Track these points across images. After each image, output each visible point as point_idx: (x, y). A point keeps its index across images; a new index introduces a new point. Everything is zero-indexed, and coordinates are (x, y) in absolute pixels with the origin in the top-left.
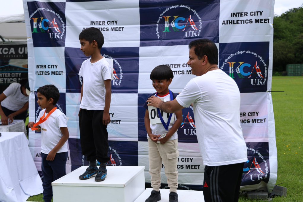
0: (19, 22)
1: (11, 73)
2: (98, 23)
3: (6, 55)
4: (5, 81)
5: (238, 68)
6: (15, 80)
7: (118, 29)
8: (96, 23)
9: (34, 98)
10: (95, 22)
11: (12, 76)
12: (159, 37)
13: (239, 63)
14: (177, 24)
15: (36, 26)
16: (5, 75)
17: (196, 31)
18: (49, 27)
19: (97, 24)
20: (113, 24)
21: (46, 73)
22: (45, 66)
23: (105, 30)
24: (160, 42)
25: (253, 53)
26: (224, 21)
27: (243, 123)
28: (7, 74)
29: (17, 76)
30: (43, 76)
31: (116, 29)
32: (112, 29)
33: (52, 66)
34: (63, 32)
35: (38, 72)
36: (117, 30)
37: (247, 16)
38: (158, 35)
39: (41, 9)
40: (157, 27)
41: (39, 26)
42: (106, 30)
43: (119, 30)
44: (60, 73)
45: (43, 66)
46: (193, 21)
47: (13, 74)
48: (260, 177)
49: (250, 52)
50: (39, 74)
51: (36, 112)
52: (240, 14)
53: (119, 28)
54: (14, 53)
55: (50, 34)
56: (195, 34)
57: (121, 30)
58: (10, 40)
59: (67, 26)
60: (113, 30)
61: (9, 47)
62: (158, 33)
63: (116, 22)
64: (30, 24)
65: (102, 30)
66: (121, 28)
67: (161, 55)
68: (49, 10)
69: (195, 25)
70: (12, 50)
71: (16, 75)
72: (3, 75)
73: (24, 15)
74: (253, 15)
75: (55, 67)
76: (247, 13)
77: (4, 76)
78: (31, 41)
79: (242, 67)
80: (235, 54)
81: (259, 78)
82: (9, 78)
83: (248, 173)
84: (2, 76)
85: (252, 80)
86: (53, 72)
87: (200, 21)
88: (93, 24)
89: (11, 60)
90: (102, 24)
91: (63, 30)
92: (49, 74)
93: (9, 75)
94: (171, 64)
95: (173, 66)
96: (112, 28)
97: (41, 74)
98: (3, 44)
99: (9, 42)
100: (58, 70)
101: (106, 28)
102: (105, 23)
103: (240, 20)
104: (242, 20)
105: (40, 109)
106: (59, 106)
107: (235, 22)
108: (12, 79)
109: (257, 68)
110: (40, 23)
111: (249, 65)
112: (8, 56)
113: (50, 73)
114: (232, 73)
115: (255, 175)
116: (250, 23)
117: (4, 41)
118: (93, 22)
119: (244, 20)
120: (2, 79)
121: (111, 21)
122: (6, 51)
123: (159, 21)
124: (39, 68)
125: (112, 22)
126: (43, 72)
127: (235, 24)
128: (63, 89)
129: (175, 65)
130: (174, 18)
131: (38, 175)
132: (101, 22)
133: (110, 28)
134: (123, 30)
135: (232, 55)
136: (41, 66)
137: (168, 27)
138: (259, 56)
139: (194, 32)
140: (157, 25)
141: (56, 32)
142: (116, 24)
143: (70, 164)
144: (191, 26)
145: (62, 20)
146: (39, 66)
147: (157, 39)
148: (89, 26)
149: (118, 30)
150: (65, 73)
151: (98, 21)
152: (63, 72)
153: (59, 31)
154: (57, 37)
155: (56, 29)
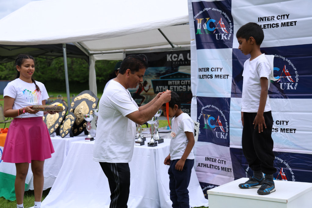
0: (184, 24)
1: (180, 81)
2: (267, 18)
3: (175, 62)
4: (175, 88)
6: (184, 87)
7: (290, 23)
9: (196, 103)
10: (263, 18)
11: (182, 84)
15: (201, 27)
16: (174, 82)
18: (216, 28)
19: (265, 20)
20: (284, 18)
21: (209, 77)
22: (208, 69)
23: (274, 27)
28: (177, 82)
29: (186, 84)
30: (206, 80)
31: (287, 24)
32: (283, 25)
33: (216, 69)
35: (200, 75)
36: (289, 26)
39: (207, 9)
41: (204, 27)
42: (276, 27)
43: (291, 25)
45: (206, 69)
47: (183, 81)
50: (201, 78)
51: (198, 119)
53: (291, 22)
54: (183, 59)
55: (217, 35)
57: (293, 25)
58: (179, 46)
59: (234, 26)
60: (283, 26)
61: (178, 53)
64: (194, 26)
66: (293, 22)
68: (215, 10)
70: (181, 57)
71: (185, 82)
72: (172, 82)
73: (188, 17)
75: (219, 70)
77: (173, 84)
78: (194, 43)
82: (179, 85)
84: (172, 84)
86: (217, 75)
88: (261, 21)
89: (180, 67)
90: (271, 20)
91: (230, 30)
92: (212, 77)
93: (179, 82)
96: (282, 23)
97: (204, 78)
98: (172, 50)
99: (178, 48)
100: (223, 73)
101: (275, 24)
102: (274, 19)
105: (201, 115)
106: (222, 112)
108: (181, 87)
110: (205, 24)
112: (178, 63)
113: (214, 77)
117: (173, 47)
118: (261, 18)
120: (172, 87)
121: (281, 16)
122: (175, 57)
124: (201, 71)
125: (283, 17)
126: (206, 76)
128: (227, 93)
131: (200, 187)
132: (270, 18)
133: (281, 24)
134: (295, 25)
136: (204, 69)
141: (224, 33)
142: (288, 18)
143: (232, 177)
146: (202, 69)
150: (231, 76)
151: (266, 17)
152: (228, 75)
153: (226, 31)
154: (224, 38)
155: (223, 29)
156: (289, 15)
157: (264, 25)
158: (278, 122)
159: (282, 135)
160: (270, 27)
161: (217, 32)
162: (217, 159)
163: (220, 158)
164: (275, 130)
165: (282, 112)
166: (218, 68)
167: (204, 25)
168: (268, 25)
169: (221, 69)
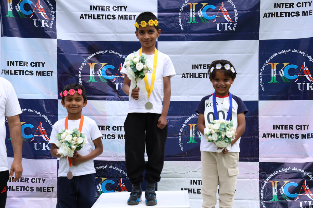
2: (101, 8)
5: (282, 70)
7: (128, 16)
8: (98, 8)
10: (96, 6)
12: (182, 29)
13: (283, 65)
14: (205, 13)
15: (12, 8)
17: (231, 24)
18: (33, 12)
19: (99, 10)
20: (121, 10)
23: (110, 18)
24: (185, 36)
25: (300, 52)
26: (266, 14)
27: (290, 138)
31: (125, 17)
32: (121, 17)
34: (53, 19)
35: (10, 70)
37: (293, 7)
38: (182, 27)
40: (180, 17)
41: (17, 8)
42: (112, 19)
43: (130, 19)
44: (48, 73)
45: (22, 63)
46: (225, 10)
48: (312, 204)
49: (296, 51)
50: (13, 74)
52: (284, 5)
53: (130, 15)
55: (35, 20)
56: (229, 27)
57: (132, 19)
59: (57, 11)
60: (121, 19)
62: (181, 24)
63: (125, 8)
65: (107, 18)
66: (132, 15)
67: (186, 53)
69: (228, 16)
74: (300, 6)
75: (41, 65)
76: (293, 4)
79: (287, 69)
80: (278, 53)
81: (308, 82)
83: (296, 200)
85: (299, 84)
86: (39, 72)
87: (235, 10)
88: (93, 10)
90: (106, 10)
91: (51, 16)
92: (33, 74)
94: (199, 64)
95: (202, 66)
96: (119, 15)
100: (46, 69)
101: (111, 15)
102: (110, 9)
103: (285, 13)
104: (287, 13)
106: (46, 117)
107: (279, 15)
109: (305, 70)
110: (18, 5)
111: (295, 67)
113: (35, 73)
114: (275, 76)
115: (306, 202)
116: (296, 16)
118: (94, 6)
119: (289, 13)
121: (118, 7)
123: (182, 8)
125: (120, 8)
126: (22, 72)
127: (279, 17)
128: (53, 94)
129: (204, 65)
130: (202, 5)
132: (105, 7)
133: (118, 16)
134: (134, 19)
135: (275, 55)
136: (18, 63)
137: (194, 16)
138: (307, 55)
139: (228, 25)
140: (180, 13)
141: (44, 19)
142: (125, 10)
144: (224, 17)
145: (49, 3)
146: (15, 63)
147: (181, 32)
148: (88, 11)
149: (128, 18)
150: (56, 73)
151: (100, 6)
152: (53, 72)
153: (47, 17)
154: (45, 25)
155: (43, 14)
156: (127, 7)
157: (98, 15)
158: (114, 127)
159: (120, 142)
160: (106, 19)
161: (35, 17)
162: (30, 179)
163: (35, 176)
164: (112, 137)
165: (119, 116)
166: (39, 63)
167: (16, 6)
168: (103, 15)
169: (43, 64)
